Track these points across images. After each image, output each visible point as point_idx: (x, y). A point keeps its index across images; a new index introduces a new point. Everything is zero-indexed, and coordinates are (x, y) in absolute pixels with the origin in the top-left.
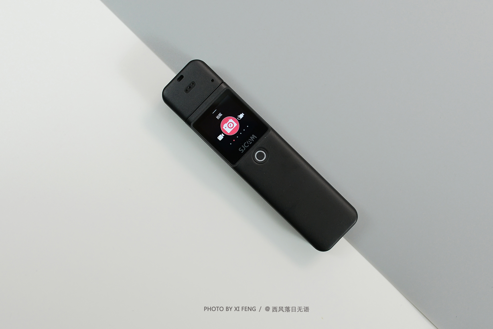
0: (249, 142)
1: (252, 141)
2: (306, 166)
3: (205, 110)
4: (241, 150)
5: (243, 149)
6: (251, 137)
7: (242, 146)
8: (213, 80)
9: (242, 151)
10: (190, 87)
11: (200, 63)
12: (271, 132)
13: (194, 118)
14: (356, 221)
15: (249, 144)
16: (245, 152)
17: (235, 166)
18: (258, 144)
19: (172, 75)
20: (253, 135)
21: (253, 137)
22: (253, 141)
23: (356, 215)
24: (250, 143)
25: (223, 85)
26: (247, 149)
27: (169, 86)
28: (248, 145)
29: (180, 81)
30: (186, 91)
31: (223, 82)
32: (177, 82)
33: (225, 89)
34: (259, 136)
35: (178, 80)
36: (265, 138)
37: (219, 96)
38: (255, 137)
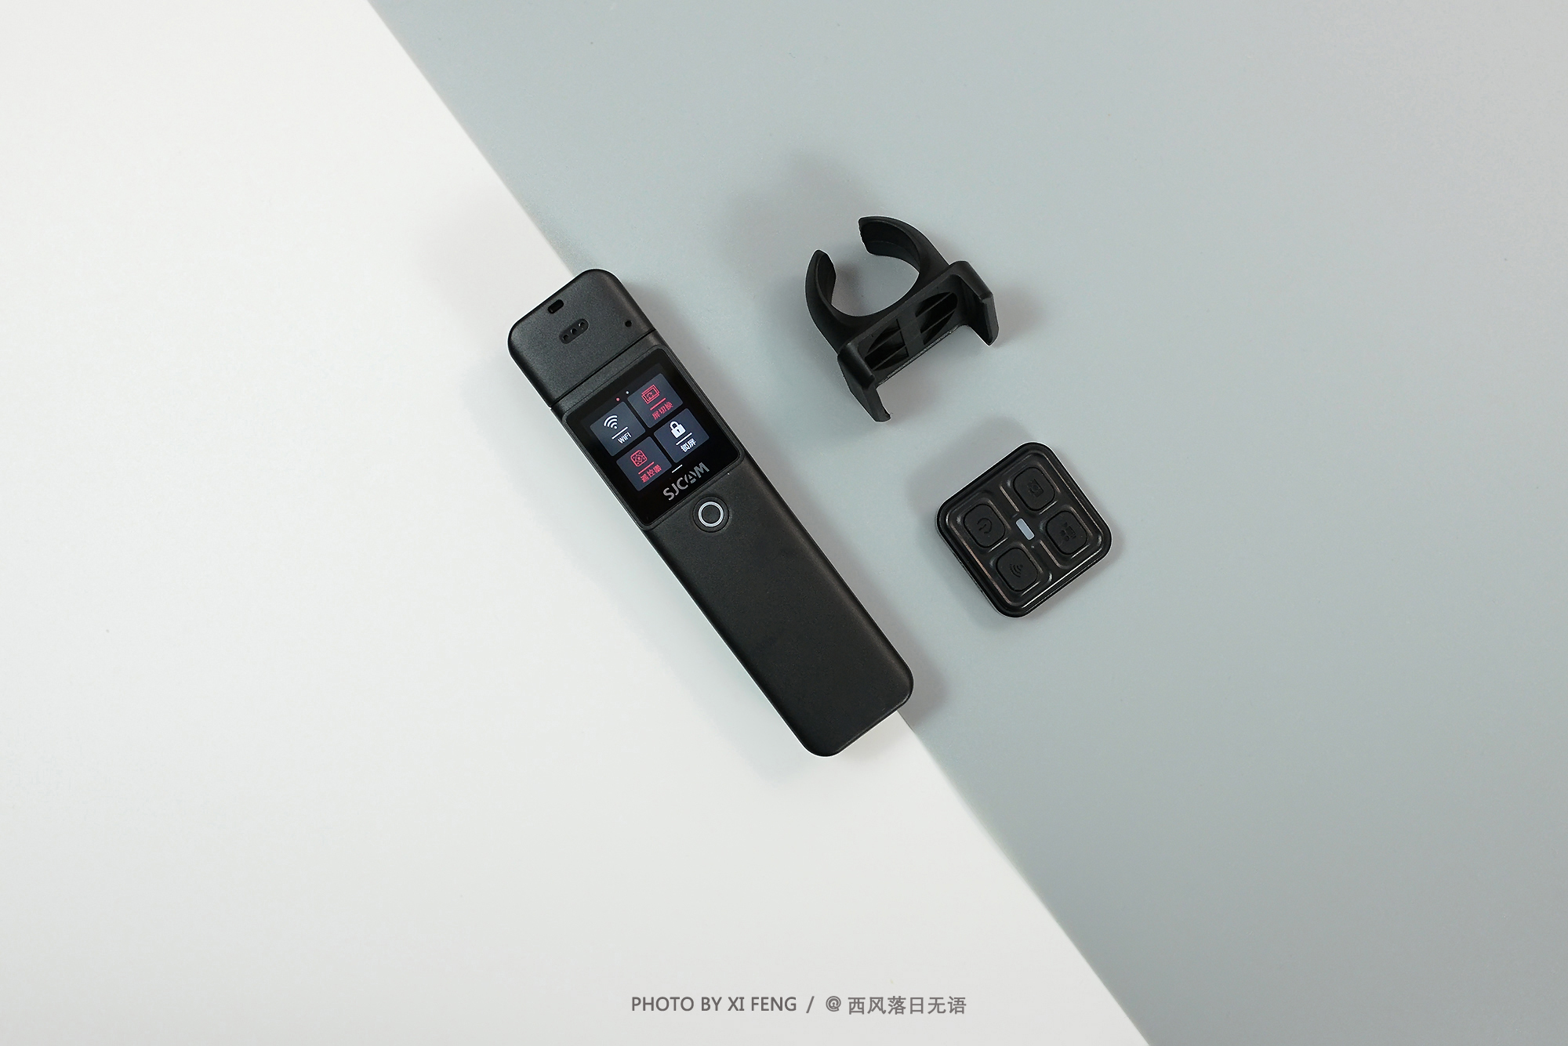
0: (691, 477)
1: (697, 478)
2: (812, 554)
4: (669, 494)
5: (675, 492)
6: (696, 468)
7: (673, 485)
8: (628, 324)
9: (670, 496)
10: (574, 331)
11: (607, 278)
12: (745, 462)
13: (567, 405)
14: (907, 699)
15: (689, 484)
16: (677, 499)
17: (648, 528)
18: (710, 487)
20: (701, 464)
21: (701, 468)
23: (908, 684)
24: (692, 482)
25: (651, 337)
27: (526, 321)
28: (687, 484)
29: (556, 312)
30: (565, 338)
31: (652, 330)
32: (547, 314)
33: (655, 349)
34: (716, 468)
35: (550, 312)
36: (728, 474)
37: (639, 360)
38: (704, 470)
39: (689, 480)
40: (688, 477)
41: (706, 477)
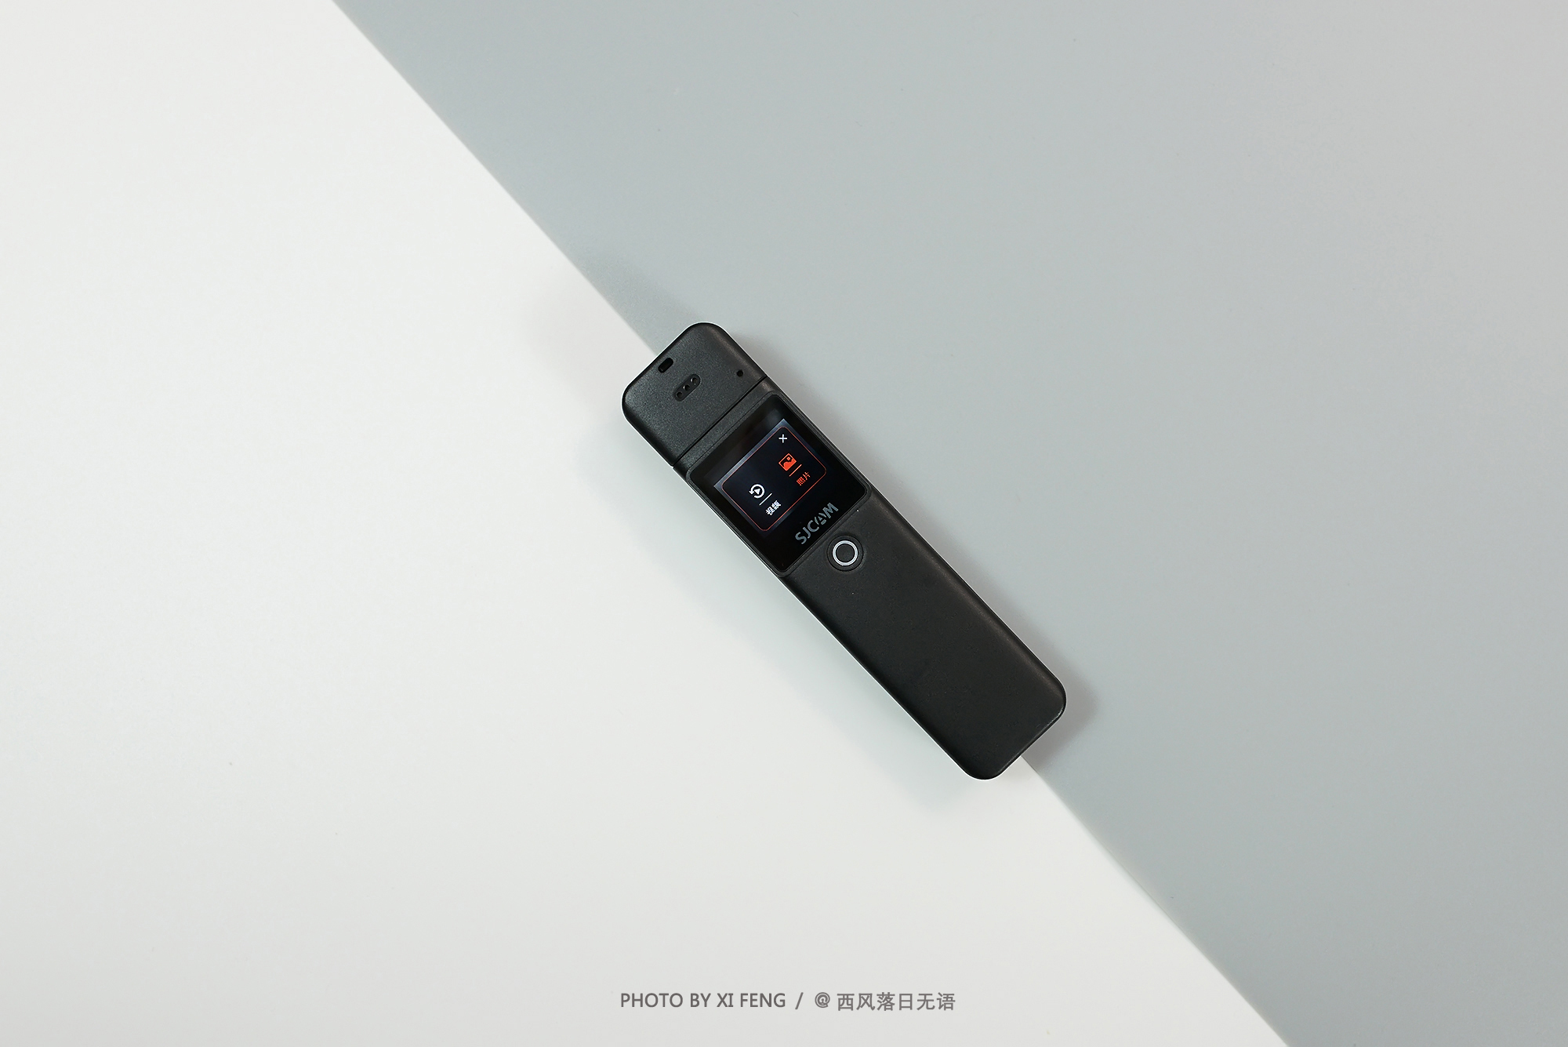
0: (821, 519)
1: (827, 518)
2: (950, 580)
3: (720, 442)
4: (801, 538)
5: (806, 535)
6: (825, 509)
7: (804, 528)
8: (740, 373)
9: (803, 540)
10: (687, 387)
11: (713, 331)
12: (873, 498)
13: (691, 461)
14: (1062, 712)
15: (820, 525)
16: (810, 542)
17: (784, 574)
18: (842, 525)
19: (648, 356)
21: (830, 509)
23: (1060, 696)
24: (822, 523)
25: (764, 385)
26: (815, 537)
27: (638, 383)
28: (818, 526)
29: (667, 371)
30: (679, 395)
31: (765, 377)
32: (658, 373)
33: (769, 396)
34: (844, 507)
35: (660, 370)
36: (857, 511)
37: (754, 409)
38: (833, 510)
39: (819, 522)
40: (818, 519)
41: (835, 516)
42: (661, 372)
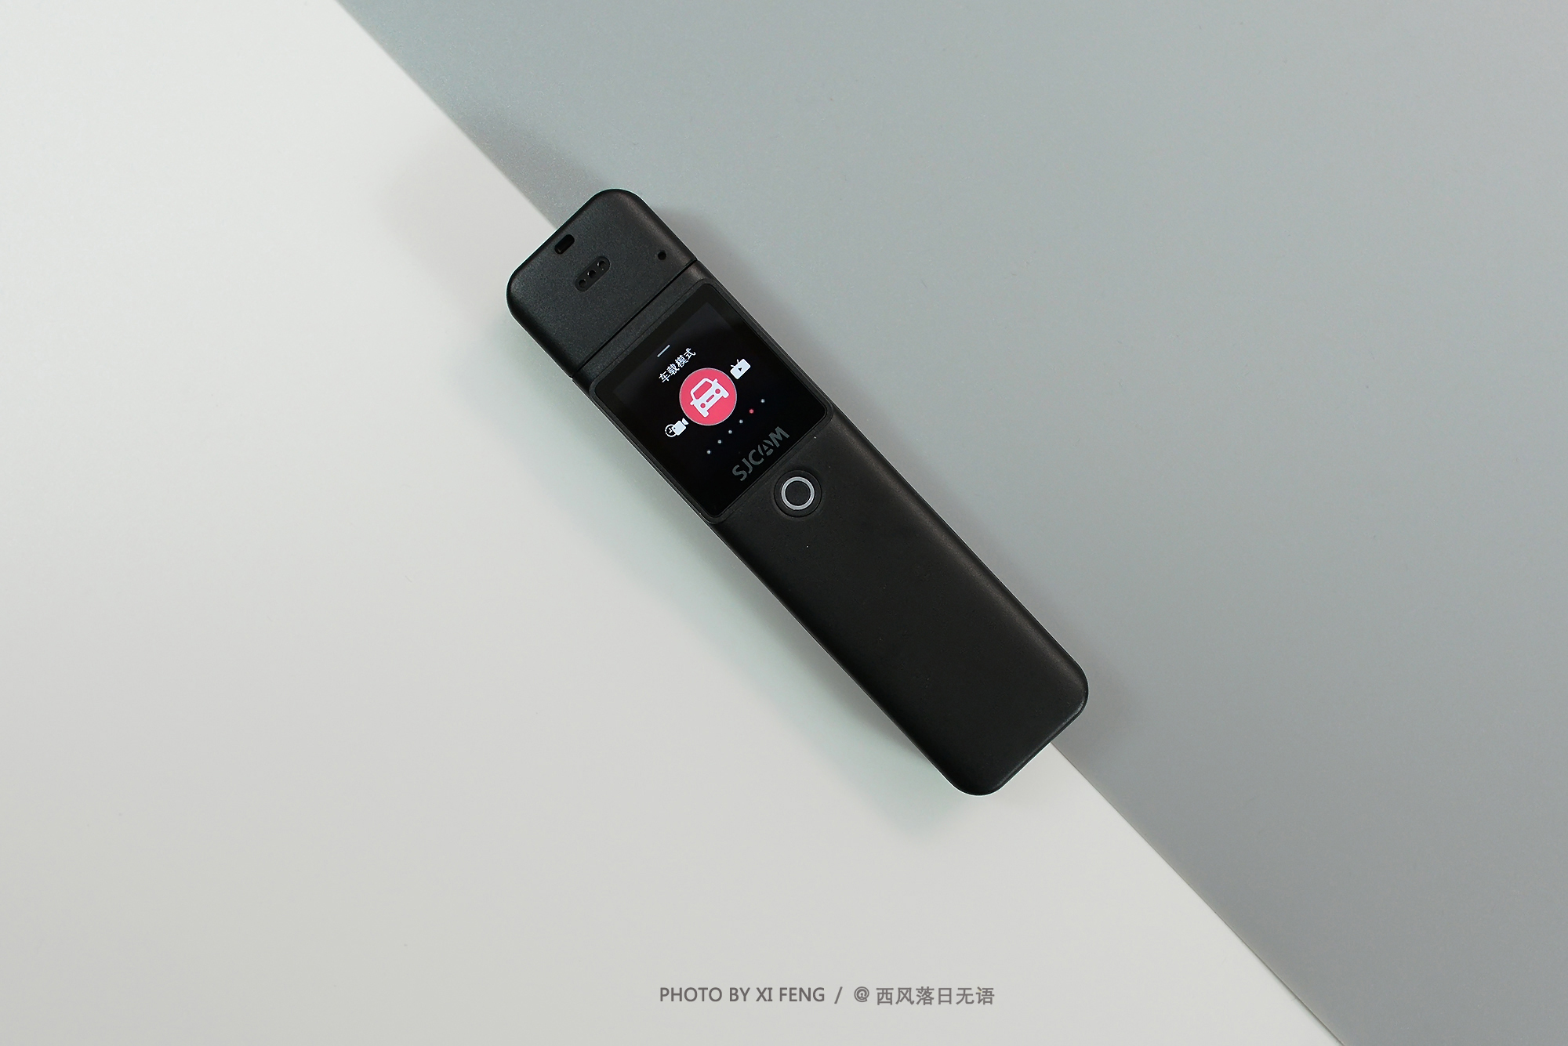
0: (766, 448)
1: (774, 447)
2: (937, 532)
3: (636, 345)
4: (740, 473)
5: (747, 469)
6: (771, 435)
7: (744, 460)
8: (662, 255)
9: (742, 476)
10: (592, 273)
11: (627, 200)
12: (834, 420)
13: (596, 369)
14: (1083, 707)
15: (765, 456)
16: (752, 478)
17: (717, 520)
18: (793, 456)
19: (543, 230)
20: (778, 430)
21: (778, 434)
22: (778, 445)
24: (769, 453)
25: (693, 272)
26: (758, 471)
27: (528, 268)
28: (762, 457)
29: (564, 254)
30: (581, 284)
31: (694, 261)
32: (555, 255)
33: (699, 285)
34: (797, 432)
35: (557, 251)
36: (814, 436)
37: (680, 302)
38: (782, 435)
39: (764, 452)
40: (762, 448)
41: (786, 445)
42: (558, 253)
